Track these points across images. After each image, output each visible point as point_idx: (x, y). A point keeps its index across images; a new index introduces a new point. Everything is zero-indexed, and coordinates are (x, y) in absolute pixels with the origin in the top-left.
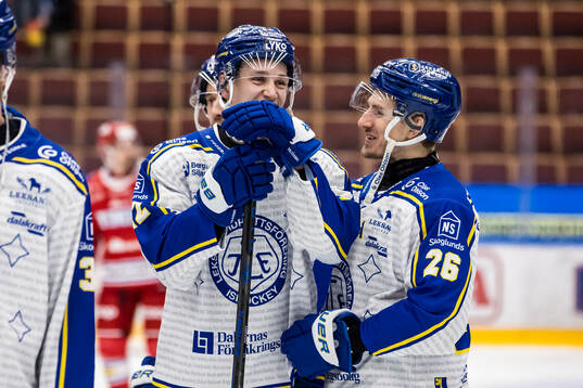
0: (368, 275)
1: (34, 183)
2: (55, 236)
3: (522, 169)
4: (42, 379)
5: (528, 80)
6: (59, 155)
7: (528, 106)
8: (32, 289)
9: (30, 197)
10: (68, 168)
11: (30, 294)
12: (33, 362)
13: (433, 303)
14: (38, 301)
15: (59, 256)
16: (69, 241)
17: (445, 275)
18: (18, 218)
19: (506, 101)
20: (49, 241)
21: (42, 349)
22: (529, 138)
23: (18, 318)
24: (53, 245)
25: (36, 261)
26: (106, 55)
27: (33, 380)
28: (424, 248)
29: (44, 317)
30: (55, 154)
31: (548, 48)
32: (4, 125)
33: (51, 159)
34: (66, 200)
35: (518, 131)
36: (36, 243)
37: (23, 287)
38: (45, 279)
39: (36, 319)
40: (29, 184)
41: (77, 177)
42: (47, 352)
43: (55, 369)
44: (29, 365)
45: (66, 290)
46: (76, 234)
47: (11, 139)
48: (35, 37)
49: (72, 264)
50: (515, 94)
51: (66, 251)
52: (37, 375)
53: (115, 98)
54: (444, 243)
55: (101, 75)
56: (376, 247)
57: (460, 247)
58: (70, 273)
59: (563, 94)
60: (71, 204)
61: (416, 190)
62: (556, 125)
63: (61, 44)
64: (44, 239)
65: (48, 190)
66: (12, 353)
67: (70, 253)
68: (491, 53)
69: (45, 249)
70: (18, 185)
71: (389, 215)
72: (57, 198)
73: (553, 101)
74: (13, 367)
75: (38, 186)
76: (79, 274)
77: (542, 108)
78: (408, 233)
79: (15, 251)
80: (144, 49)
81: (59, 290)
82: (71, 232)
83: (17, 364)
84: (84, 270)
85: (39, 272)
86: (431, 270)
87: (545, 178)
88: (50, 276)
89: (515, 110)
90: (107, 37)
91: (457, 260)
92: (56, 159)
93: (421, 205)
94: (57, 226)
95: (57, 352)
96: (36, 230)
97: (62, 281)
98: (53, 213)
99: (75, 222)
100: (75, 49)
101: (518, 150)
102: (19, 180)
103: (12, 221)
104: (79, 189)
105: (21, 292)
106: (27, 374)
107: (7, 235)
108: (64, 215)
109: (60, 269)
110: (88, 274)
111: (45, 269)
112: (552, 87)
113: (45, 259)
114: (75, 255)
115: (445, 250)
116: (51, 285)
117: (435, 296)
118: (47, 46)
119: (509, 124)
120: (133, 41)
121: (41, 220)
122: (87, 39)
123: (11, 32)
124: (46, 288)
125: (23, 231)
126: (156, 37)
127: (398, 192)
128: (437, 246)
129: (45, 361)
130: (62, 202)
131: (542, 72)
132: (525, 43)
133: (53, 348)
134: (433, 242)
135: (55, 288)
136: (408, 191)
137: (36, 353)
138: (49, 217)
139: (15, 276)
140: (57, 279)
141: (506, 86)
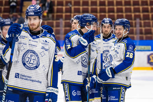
0: (115, 57)
1: (46, 41)
2: (50, 51)
3: (137, 37)
4: (48, 78)
5: (138, 20)
6: (51, 36)
7: (138, 25)
8: (46, 61)
9: (45, 44)
10: (52, 38)
11: (46, 62)
12: (46, 75)
13: (128, 62)
14: (47, 63)
15: (51, 55)
16: (53, 52)
17: (130, 57)
18: (43, 48)
19: (134, 25)
20: (49, 52)
21: (48, 73)
22: (138, 32)
23: (43, 67)
24: (50, 53)
25: (46, 56)
26: (59, 17)
27: (47, 78)
28: (126, 52)
29: (48, 66)
30: (50, 36)
31: (142, 14)
32: (40, 31)
33: (49, 37)
34: (52, 44)
35: (136, 30)
36: (46, 52)
37: (44, 61)
38: (48, 59)
39: (47, 67)
40: (45, 41)
41: (54, 40)
42: (49, 73)
43: (50, 76)
44: (45, 75)
45: (52, 61)
46: (54, 51)
47: (42, 33)
48: (45, 14)
49: (53, 56)
50: (135, 23)
51: (52, 54)
52: (47, 77)
53: (61, 25)
54: (130, 51)
55: (58, 21)
56: (117, 52)
57: (133, 52)
58: (53, 58)
59: (144, 23)
60: (53, 45)
61: (125, 41)
62: (143, 29)
63: (50, 15)
64: (48, 52)
65: (48, 42)
66: (42, 73)
67: (53, 54)
68: (131, 15)
69: (48, 53)
70: (43, 42)
71: (120, 46)
72: (50, 44)
73: (143, 24)
74: (43, 76)
75: (47, 42)
76: (55, 58)
77: (141, 26)
78: (123, 49)
79: (43, 54)
80: (66, 16)
81: (51, 61)
82: (53, 50)
83: (44, 75)
84: (55, 57)
85: (47, 58)
86: (127, 56)
87: (141, 39)
88: (49, 58)
89: (135, 26)
90: (59, 14)
91: (132, 54)
92: (50, 37)
93: (125, 44)
94: (50, 49)
95: (51, 73)
96: (46, 50)
97: (51, 60)
98: (50, 47)
99: (54, 49)
100: (53, 16)
101: (136, 34)
102: (43, 41)
103: (42, 48)
104: (54, 42)
105: (44, 62)
106: (45, 77)
107: (41, 51)
108: (52, 47)
109: (51, 57)
110: (56, 58)
111: (48, 57)
112: (142, 22)
113: (48, 55)
114: (54, 55)
115: (130, 52)
116: (49, 60)
117: (129, 61)
118: (48, 16)
119: (135, 29)
120: (64, 15)
121: (47, 48)
122: (55, 14)
123: (41, 13)
124: (49, 61)
125: (44, 50)
126: (68, 14)
127: (121, 42)
128: (129, 52)
129: (49, 75)
130: (51, 45)
131: (140, 19)
132: (137, 14)
133: (50, 72)
134: (128, 51)
135: (50, 61)
136: (123, 42)
137: (47, 73)
138: (49, 47)
139: (43, 59)
140: (51, 59)
141: (134, 22)
